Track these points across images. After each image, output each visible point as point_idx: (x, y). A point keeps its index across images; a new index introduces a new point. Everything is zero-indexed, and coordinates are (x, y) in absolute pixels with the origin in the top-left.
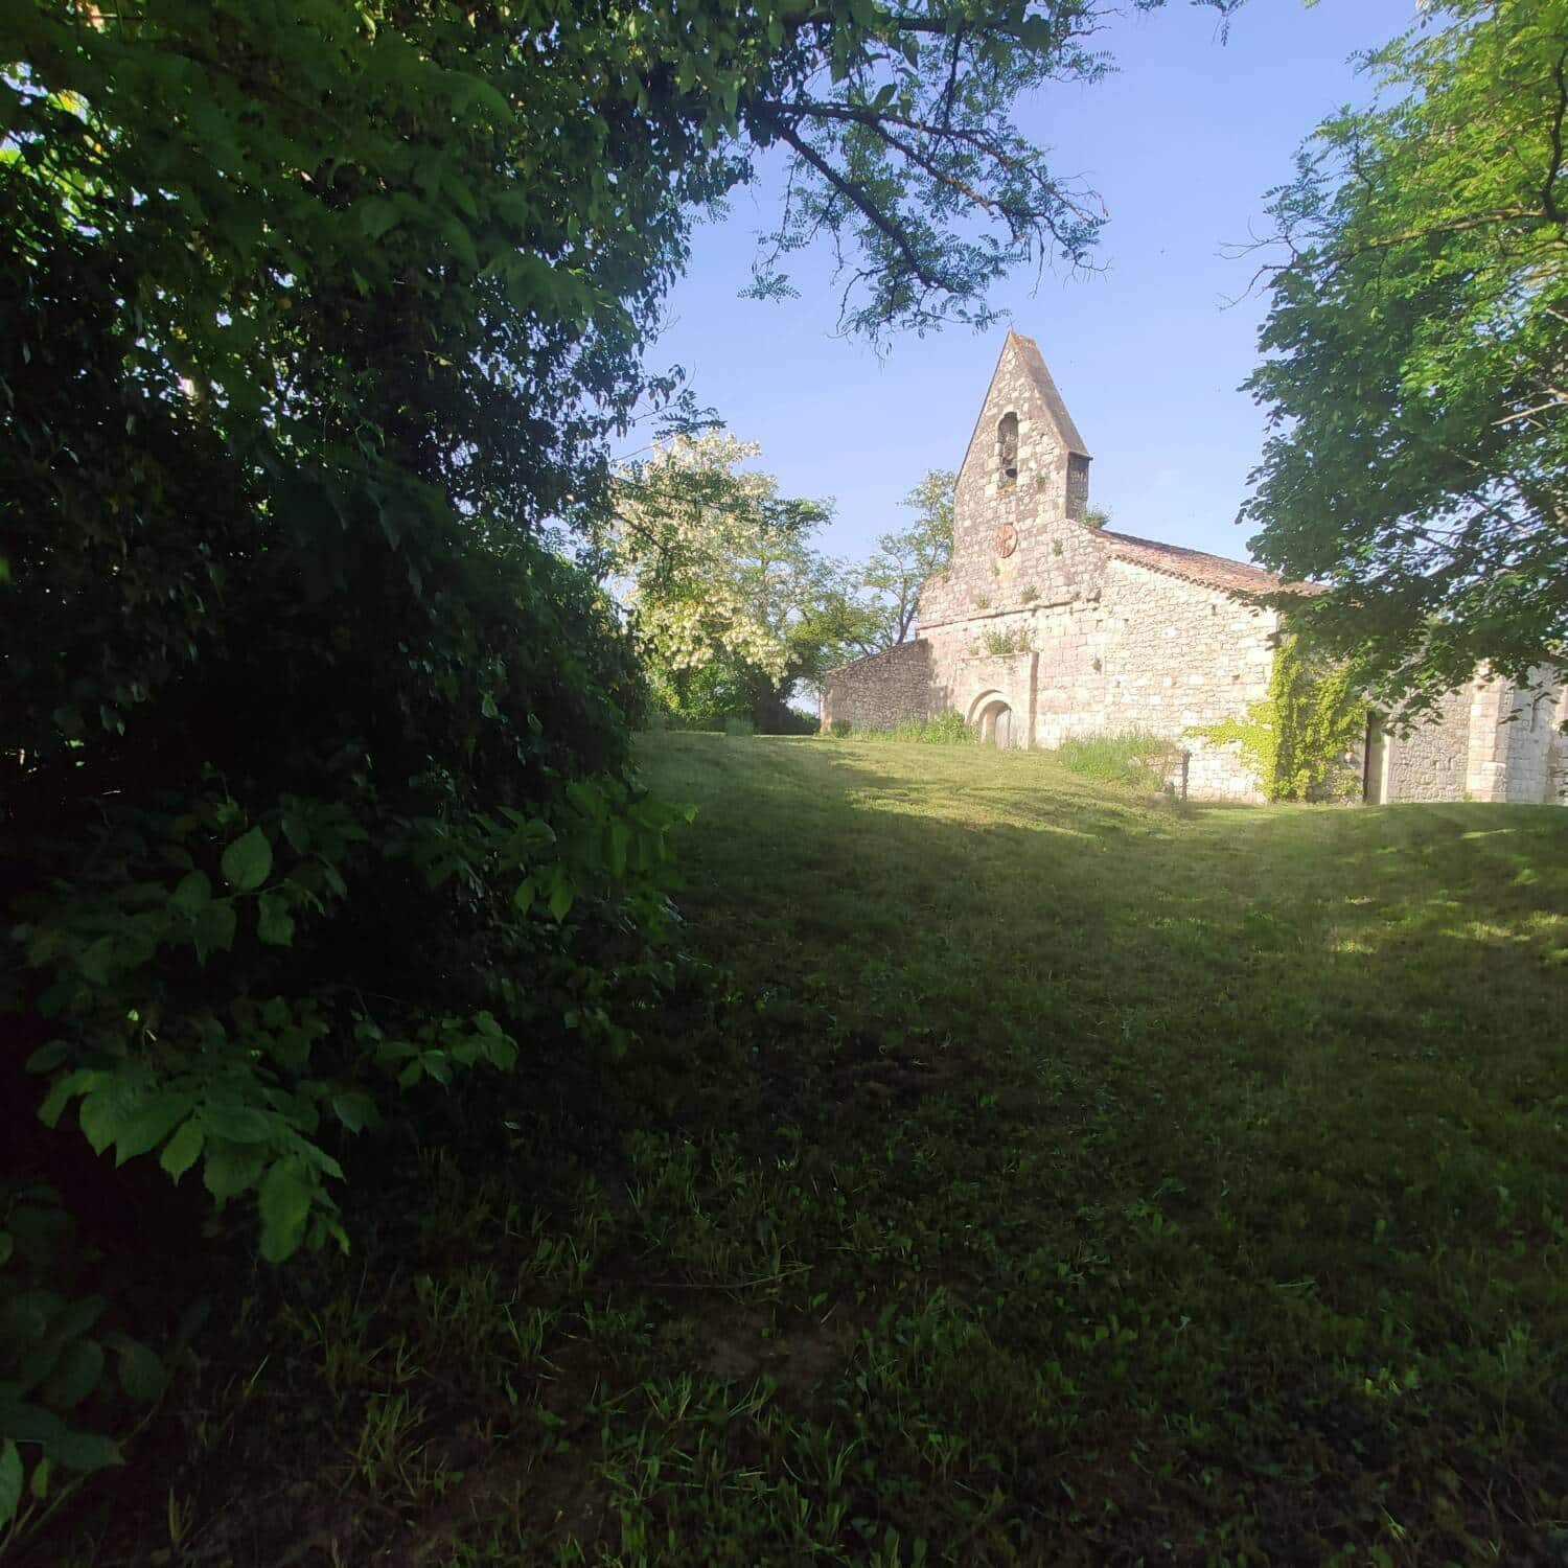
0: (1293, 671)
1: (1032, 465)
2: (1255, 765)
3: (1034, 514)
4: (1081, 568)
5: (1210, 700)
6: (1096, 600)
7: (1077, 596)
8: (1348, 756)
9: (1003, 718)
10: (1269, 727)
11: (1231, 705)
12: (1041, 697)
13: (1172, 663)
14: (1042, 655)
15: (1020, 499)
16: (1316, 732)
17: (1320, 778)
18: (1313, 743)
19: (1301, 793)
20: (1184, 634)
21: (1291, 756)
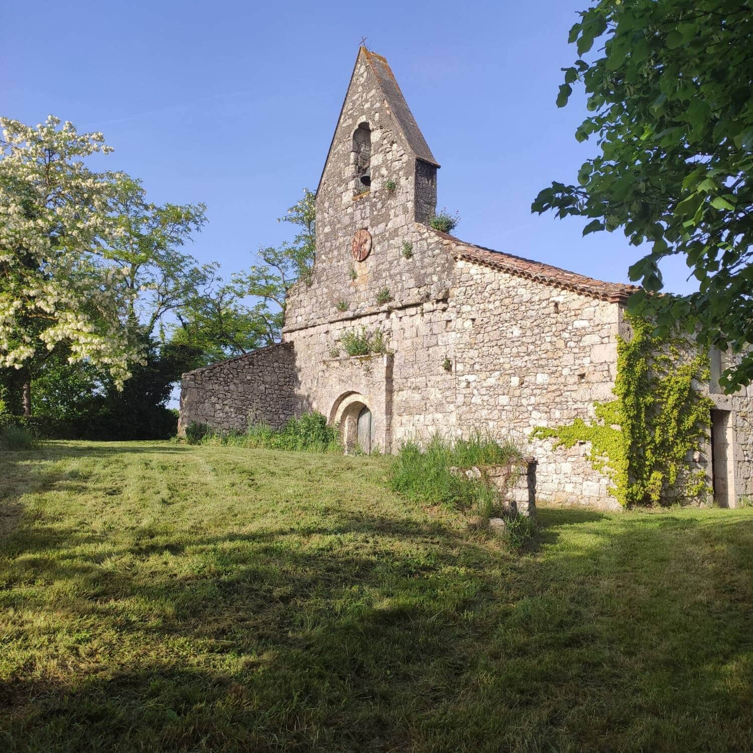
0: (638, 369)
1: (384, 171)
2: (606, 469)
3: (386, 219)
4: (430, 270)
5: (557, 400)
6: (444, 300)
7: (428, 296)
8: (696, 456)
9: (364, 420)
10: (617, 428)
11: (579, 405)
12: (397, 398)
13: (519, 362)
14: (397, 356)
15: (374, 205)
16: (664, 432)
17: (672, 479)
18: (663, 443)
19: (655, 497)
20: (529, 333)
21: (642, 458)
